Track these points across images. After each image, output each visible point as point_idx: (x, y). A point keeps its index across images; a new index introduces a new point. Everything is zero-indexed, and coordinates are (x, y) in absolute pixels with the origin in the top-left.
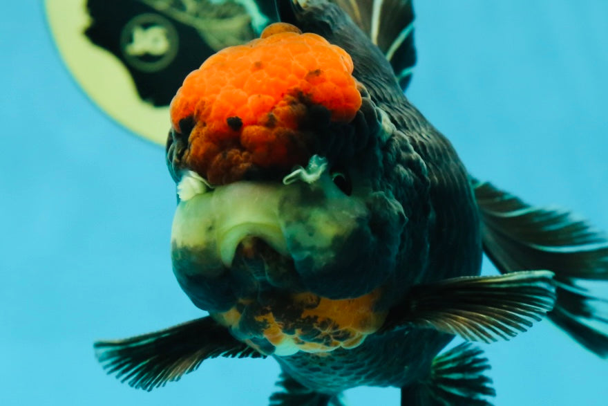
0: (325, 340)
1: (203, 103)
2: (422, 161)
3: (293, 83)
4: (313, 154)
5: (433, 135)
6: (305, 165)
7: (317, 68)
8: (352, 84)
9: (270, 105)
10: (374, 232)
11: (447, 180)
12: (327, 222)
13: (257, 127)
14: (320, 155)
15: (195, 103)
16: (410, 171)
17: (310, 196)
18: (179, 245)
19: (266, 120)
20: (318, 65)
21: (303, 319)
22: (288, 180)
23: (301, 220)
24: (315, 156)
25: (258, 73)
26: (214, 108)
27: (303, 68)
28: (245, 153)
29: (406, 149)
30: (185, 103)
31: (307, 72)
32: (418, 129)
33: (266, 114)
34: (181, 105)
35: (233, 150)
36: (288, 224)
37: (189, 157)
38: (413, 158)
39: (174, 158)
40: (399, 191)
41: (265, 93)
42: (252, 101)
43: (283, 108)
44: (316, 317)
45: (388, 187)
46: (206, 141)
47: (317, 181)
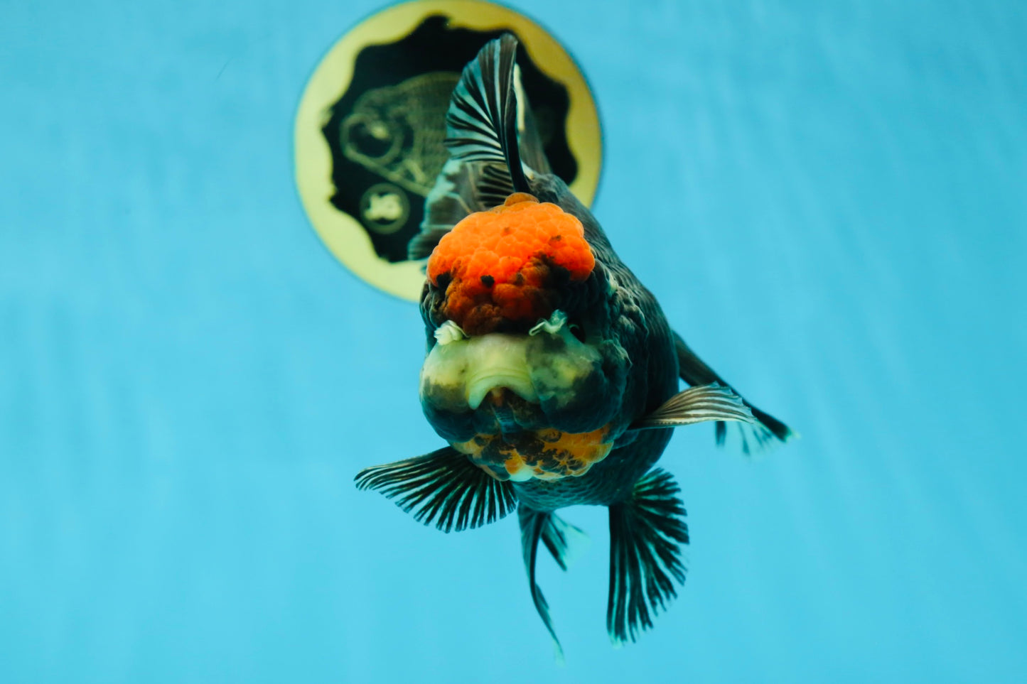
0: (562, 471)
1: (459, 262)
2: (641, 312)
3: (537, 247)
4: (554, 309)
5: (643, 291)
6: (548, 318)
7: (558, 234)
8: (587, 248)
9: (519, 266)
10: (606, 374)
11: (656, 330)
12: (568, 366)
13: (507, 285)
14: (561, 310)
15: (452, 261)
16: (632, 321)
17: (553, 344)
18: (432, 382)
19: (516, 279)
20: (559, 232)
21: (544, 453)
22: (533, 332)
23: (545, 364)
24: (557, 311)
25: (508, 237)
26: (469, 267)
27: (546, 234)
28: (496, 308)
29: (627, 302)
30: (442, 261)
31: (550, 237)
32: (631, 287)
33: (515, 274)
34: (439, 262)
35: (487, 305)
36: (535, 368)
37: (446, 309)
38: (634, 310)
39: (432, 308)
40: (623, 338)
41: (514, 255)
42: (502, 262)
43: (530, 269)
44: (555, 450)
45: (616, 336)
46: (463, 296)
47: (559, 332)
